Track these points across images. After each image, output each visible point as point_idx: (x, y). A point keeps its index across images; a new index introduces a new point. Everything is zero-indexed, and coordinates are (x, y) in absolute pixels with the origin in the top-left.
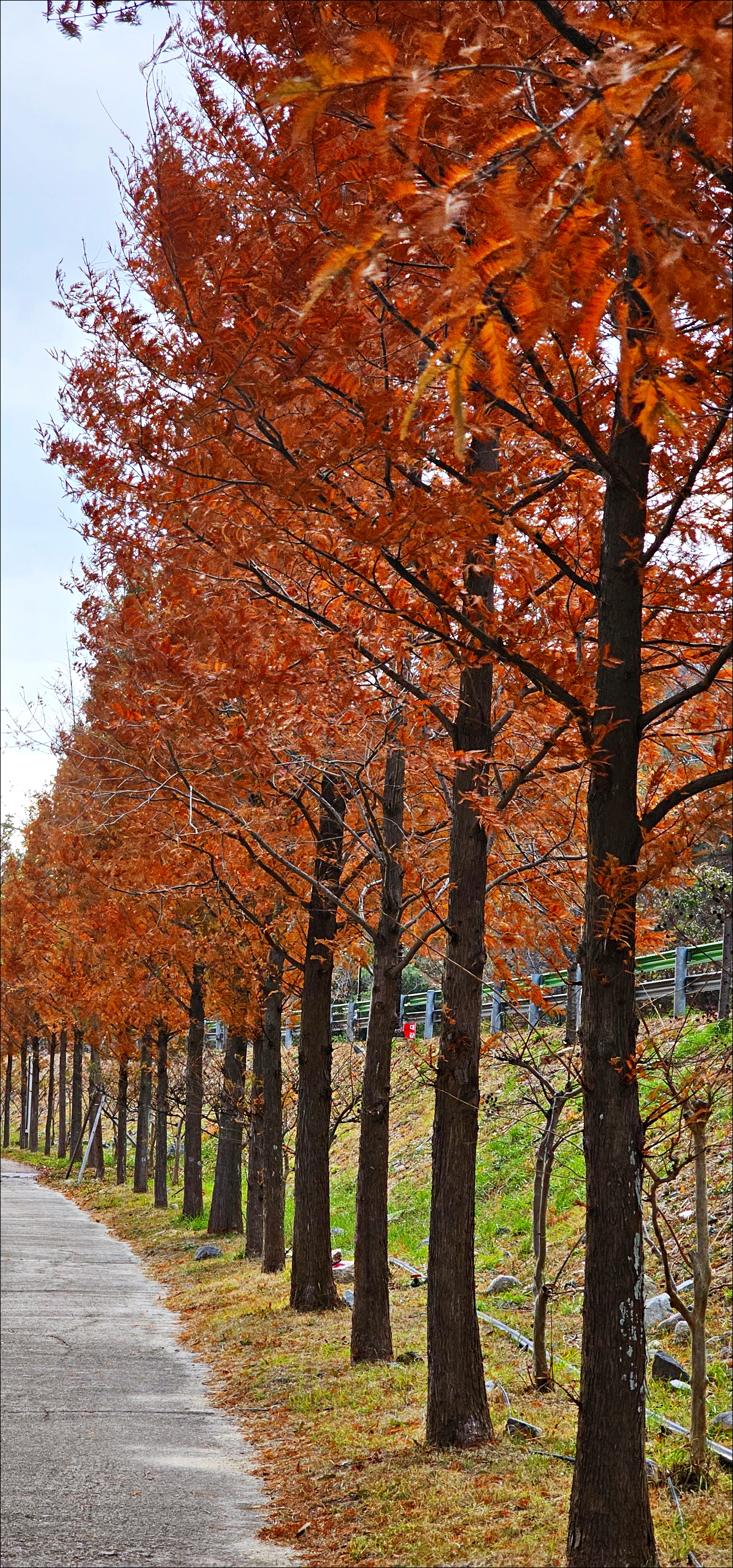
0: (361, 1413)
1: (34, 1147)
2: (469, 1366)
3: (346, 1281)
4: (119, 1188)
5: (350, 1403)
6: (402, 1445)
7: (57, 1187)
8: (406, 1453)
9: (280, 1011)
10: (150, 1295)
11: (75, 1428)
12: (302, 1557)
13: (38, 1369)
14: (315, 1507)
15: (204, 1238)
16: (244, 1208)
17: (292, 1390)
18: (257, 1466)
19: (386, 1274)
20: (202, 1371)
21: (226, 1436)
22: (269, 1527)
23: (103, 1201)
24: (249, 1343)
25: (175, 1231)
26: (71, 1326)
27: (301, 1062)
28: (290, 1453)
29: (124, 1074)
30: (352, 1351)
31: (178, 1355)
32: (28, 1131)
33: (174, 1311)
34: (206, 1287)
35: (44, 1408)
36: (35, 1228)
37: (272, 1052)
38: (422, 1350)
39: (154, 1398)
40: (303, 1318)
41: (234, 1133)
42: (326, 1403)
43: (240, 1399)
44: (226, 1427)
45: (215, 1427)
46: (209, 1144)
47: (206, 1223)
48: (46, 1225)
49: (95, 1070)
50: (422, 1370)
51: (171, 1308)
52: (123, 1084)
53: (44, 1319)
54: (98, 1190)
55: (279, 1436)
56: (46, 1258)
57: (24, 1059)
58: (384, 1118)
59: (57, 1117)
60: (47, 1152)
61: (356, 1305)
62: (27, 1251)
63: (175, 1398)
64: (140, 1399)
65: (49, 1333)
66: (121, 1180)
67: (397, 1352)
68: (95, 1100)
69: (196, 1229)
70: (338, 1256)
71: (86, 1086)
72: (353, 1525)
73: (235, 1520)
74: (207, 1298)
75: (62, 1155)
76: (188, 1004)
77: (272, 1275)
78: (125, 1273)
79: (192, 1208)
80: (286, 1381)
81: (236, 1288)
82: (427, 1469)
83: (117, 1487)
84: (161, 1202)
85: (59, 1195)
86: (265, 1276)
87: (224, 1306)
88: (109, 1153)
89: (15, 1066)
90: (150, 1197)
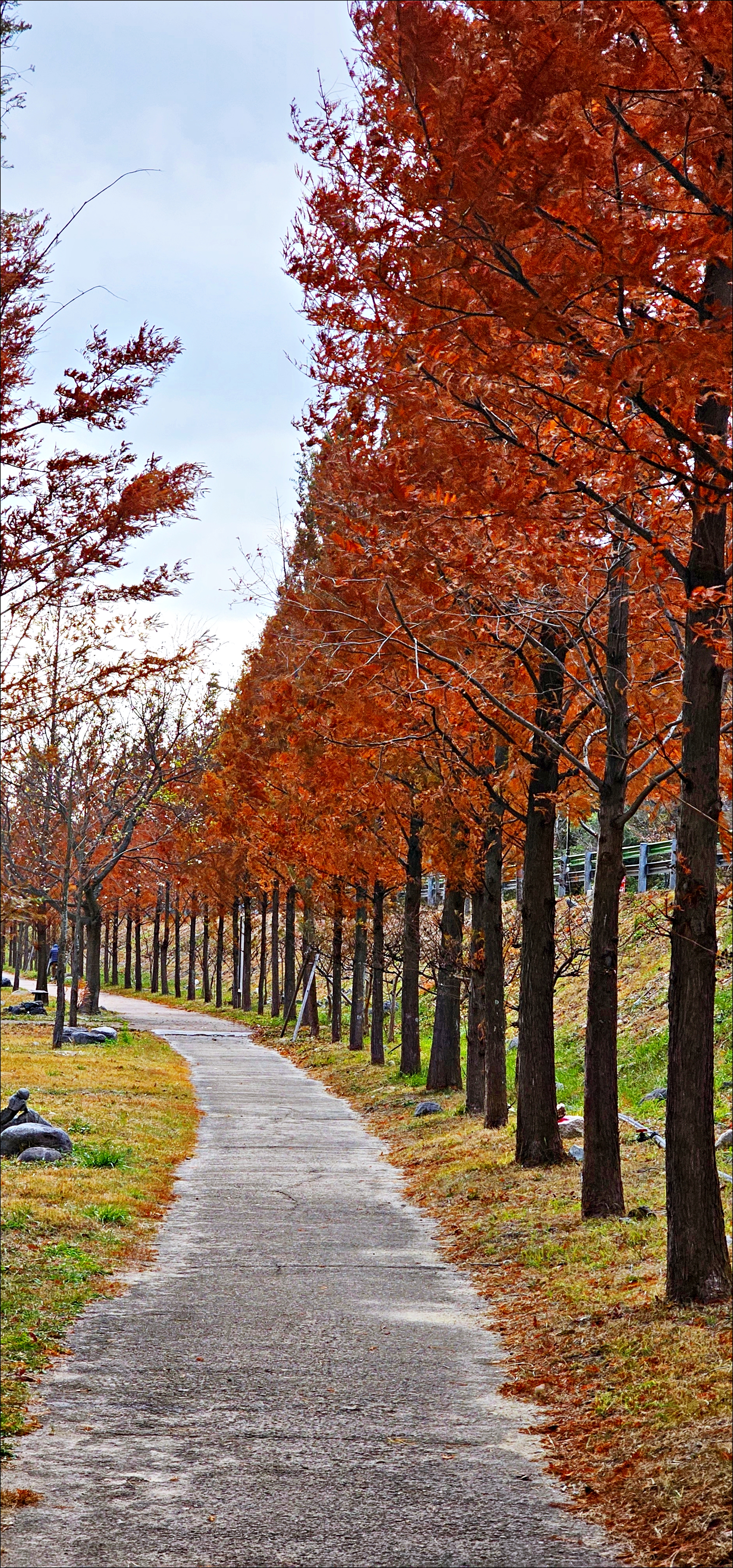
0: (596, 1268)
1: (247, 1006)
2: (710, 1221)
3: (574, 1135)
4: (335, 1046)
5: (584, 1258)
6: (641, 1301)
7: (272, 1046)
8: (646, 1308)
9: (501, 864)
10: (371, 1151)
11: (308, 1282)
12: (547, 1414)
13: (266, 1223)
14: (556, 1362)
15: (423, 1094)
16: (463, 1063)
17: (524, 1244)
18: (493, 1321)
19: (616, 1129)
20: (430, 1225)
21: (459, 1291)
22: (510, 1382)
23: (319, 1059)
24: (476, 1198)
25: (393, 1088)
26: (296, 1181)
27: (526, 916)
28: (526, 1308)
29: (338, 931)
30: (583, 1205)
31: (405, 1210)
32: (240, 991)
33: (397, 1167)
34: (428, 1143)
35: (275, 1262)
36: (253, 1086)
37: (493, 906)
38: (660, 1206)
39: (384, 1252)
40: (529, 1173)
41: (452, 989)
42: (560, 1259)
43: (471, 1254)
44: (458, 1282)
45: (447, 1282)
46: (427, 1001)
47: (424, 1080)
48: (263, 1082)
49: (308, 930)
50: (659, 1226)
51: (394, 1164)
52: (337, 942)
53: (268, 1175)
54: (314, 1047)
55: (512, 1291)
56: (266, 1115)
57: (235, 920)
58: (612, 970)
59: (269, 976)
60: (261, 1011)
61: (587, 1159)
62: (247, 1107)
63: (405, 1253)
64: (368, 1253)
65: (274, 1188)
66: (336, 1038)
67: (629, 1207)
68: (308, 960)
69: (414, 1086)
70: (563, 1110)
71: (299, 944)
72: (596, 1381)
73: (476, 1376)
74: (430, 1153)
75: (275, 1014)
76: (405, 859)
77: (496, 1131)
78: (345, 1129)
79: (409, 1064)
80: (517, 1236)
81: (459, 1144)
82: (669, 1326)
83: (354, 1342)
84: (378, 1059)
85: (275, 1053)
86: (488, 1132)
87: (448, 1161)
88: (322, 1011)
89: (226, 926)
90: (366, 1054)
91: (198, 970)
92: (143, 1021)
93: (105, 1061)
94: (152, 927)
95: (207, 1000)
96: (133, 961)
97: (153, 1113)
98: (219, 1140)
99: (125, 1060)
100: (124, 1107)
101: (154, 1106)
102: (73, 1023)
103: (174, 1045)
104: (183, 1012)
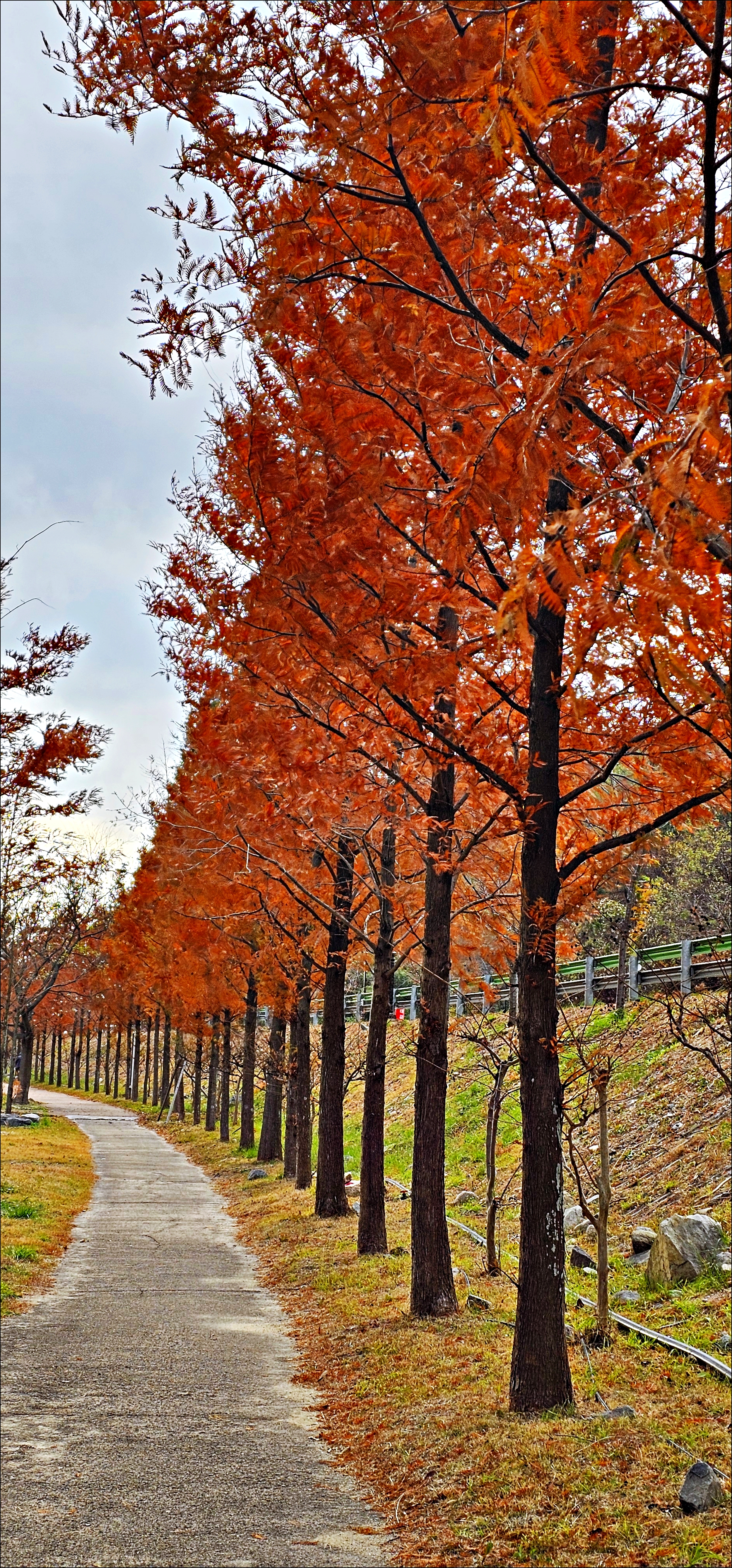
0: (365, 1291)
1: (135, 1098)
2: (441, 1257)
3: (355, 1195)
4: (195, 1127)
5: (357, 1284)
6: (393, 1315)
7: (152, 1127)
8: (396, 1321)
9: (309, 1001)
10: (216, 1205)
11: (162, 1302)
12: (322, 1396)
13: (136, 1259)
14: (331, 1360)
15: (255, 1164)
16: (283, 1142)
17: (316, 1274)
18: (291, 1330)
19: (382, 1190)
20: (253, 1260)
21: (269, 1308)
22: (299, 1374)
23: (184, 1137)
24: (286, 1240)
25: (235, 1159)
26: (159, 1228)
27: (324, 1038)
28: (314, 1320)
29: (200, 1046)
30: (359, 1246)
31: (235, 1249)
32: (131, 1087)
33: (233, 1217)
34: (255, 1200)
35: (139, 1288)
36: (135, 1157)
37: (304, 1029)
38: (408, 1246)
39: (218, 1280)
40: (324, 1222)
41: (276, 1088)
42: (340, 1284)
43: (279, 1281)
44: (269, 1301)
45: (260, 1301)
46: (259, 1096)
47: (256, 1153)
48: (143, 1154)
49: (180, 1043)
50: (408, 1260)
51: (231, 1215)
52: (199, 1053)
53: (140, 1223)
54: (181, 1129)
55: (306, 1308)
56: (143, 1179)
57: (129, 1036)
58: (381, 1078)
59: (152, 1077)
60: (145, 1102)
61: (361, 1212)
62: (129, 1173)
63: (233, 1280)
64: (208, 1281)
65: (144, 1233)
66: (197, 1121)
67: (391, 1247)
68: (179, 1064)
69: (249, 1157)
70: (349, 1177)
72: (358, 1373)
73: (275, 1370)
74: (256, 1207)
75: (155, 1104)
76: (246, 995)
77: (303, 1191)
78: (199, 1189)
79: (246, 1141)
80: (312, 1268)
81: (277, 1200)
82: (410, 1332)
83: (191, 1346)
84: (225, 1138)
85: (153, 1132)
86: (298, 1192)
87: (268, 1213)
88: (188, 1103)
89: (123, 1040)
90: (217, 1134)
91: (102, 1071)
92: (60, 1109)
93: (30, 1139)
94: (70, 1040)
95: (108, 1093)
96: (56, 1065)
97: (61, 1177)
98: (108, 1198)
99: (45, 1137)
100: (41, 1174)
101: (61, 1172)
102: (9, 1111)
103: (81, 1127)
104: (90, 1102)
